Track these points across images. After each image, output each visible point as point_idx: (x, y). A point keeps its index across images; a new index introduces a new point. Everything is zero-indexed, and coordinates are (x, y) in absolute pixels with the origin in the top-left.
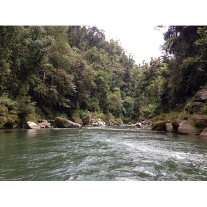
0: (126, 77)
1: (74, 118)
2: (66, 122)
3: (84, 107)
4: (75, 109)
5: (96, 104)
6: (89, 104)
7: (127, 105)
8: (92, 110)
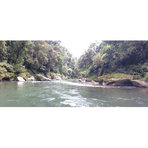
0: (69, 60)
1: (47, 75)
2: (42, 78)
3: (52, 71)
4: (48, 71)
5: (58, 70)
6: (54, 70)
7: (69, 72)
8: (56, 72)
